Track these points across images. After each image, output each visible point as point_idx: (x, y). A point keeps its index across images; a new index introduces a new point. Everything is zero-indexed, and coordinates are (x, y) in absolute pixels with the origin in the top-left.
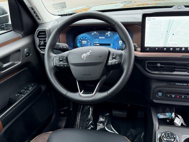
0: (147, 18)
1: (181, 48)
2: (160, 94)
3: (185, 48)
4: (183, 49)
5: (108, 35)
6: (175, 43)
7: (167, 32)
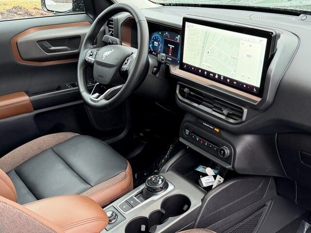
0: (187, 23)
1: (215, 74)
2: (187, 132)
3: (218, 75)
4: (217, 77)
5: (177, 39)
6: (209, 65)
7: (203, 47)
